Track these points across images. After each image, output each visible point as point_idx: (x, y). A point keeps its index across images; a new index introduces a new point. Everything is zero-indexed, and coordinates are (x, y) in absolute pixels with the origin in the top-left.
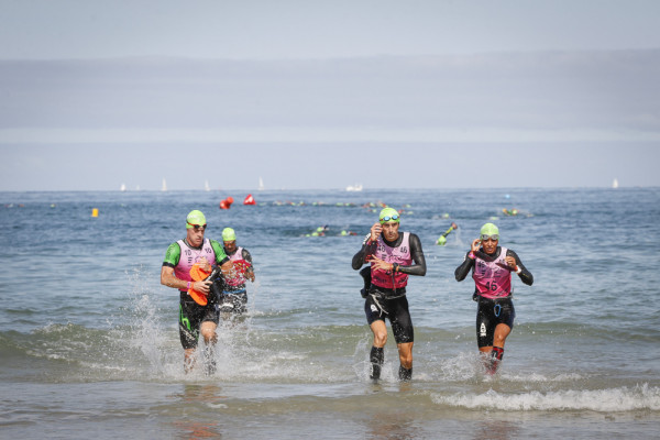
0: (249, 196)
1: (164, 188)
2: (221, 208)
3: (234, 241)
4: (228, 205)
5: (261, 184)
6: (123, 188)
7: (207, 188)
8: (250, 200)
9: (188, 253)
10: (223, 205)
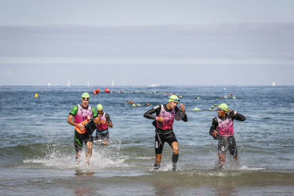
0: (107, 88)
1: (69, 85)
2: (94, 94)
3: (102, 110)
4: (97, 92)
5: (113, 83)
6: (49, 85)
7: (88, 85)
8: (108, 90)
9: (81, 110)
10: (95, 93)
